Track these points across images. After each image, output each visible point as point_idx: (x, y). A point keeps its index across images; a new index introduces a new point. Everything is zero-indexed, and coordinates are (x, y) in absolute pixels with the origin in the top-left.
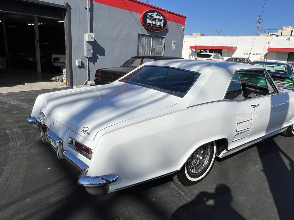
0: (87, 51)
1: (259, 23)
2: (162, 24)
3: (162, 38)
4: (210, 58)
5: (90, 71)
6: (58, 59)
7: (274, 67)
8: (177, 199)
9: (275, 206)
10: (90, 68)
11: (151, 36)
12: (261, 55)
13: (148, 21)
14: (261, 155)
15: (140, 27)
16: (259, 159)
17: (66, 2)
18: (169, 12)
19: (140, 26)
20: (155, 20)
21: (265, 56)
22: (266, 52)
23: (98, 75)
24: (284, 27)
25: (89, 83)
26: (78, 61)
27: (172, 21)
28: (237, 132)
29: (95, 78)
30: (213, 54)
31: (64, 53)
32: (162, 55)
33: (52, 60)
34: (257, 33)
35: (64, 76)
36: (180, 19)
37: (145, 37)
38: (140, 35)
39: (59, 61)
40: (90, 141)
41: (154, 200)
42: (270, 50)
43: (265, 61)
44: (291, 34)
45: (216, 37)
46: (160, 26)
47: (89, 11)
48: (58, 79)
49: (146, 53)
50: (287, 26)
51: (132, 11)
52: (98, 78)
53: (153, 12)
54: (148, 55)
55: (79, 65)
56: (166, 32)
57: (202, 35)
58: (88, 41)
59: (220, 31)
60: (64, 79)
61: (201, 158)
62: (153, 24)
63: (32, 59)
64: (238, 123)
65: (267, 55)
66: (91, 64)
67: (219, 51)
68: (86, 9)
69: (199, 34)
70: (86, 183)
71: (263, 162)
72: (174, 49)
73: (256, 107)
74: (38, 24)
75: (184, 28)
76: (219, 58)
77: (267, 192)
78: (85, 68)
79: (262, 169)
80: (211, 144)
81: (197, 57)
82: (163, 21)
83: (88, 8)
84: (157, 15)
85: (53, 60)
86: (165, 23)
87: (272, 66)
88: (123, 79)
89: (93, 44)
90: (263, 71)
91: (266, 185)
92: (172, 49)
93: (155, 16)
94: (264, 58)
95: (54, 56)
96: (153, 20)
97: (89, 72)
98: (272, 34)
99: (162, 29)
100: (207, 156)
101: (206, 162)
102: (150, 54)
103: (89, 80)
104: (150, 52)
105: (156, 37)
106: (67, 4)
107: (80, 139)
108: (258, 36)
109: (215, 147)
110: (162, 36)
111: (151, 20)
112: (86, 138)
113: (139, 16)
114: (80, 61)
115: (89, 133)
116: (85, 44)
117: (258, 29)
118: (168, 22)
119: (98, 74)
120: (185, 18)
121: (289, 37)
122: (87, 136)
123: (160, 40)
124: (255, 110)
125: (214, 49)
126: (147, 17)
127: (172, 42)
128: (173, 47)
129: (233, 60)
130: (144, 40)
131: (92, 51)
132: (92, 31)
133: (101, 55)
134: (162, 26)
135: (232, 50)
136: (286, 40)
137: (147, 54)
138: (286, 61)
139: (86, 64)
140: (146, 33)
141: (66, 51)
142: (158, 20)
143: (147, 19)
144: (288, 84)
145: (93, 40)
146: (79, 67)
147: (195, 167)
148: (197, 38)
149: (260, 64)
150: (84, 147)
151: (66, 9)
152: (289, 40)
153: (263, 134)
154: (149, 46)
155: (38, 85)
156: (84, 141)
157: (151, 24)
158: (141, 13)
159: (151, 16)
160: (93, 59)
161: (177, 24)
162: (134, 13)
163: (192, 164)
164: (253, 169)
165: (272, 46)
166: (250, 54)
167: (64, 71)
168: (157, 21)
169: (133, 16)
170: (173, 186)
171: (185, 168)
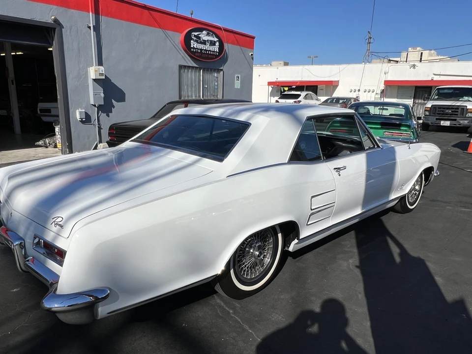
0: (93, 96)
1: (370, 43)
2: (216, 48)
3: (219, 71)
4: (299, 99)
5: (102, 127)
6: (49, 111)
7: (387, 109)
8: (221, 320)
9: (368, 318)
10: (101, 123)
11: (200, 69)
12: (375, 93)
13: (193, 44)
14: (360, 244)
15: (182, 54)
16: (355, 250)
17: (53, 17)
18: (226, 30)
19: (181, 52)
20: (204, 42)
21: (381, 93)
22: (382, 87)
23: (113, 133)
24: (410, 49)
25: (100, 146)
26: (80, 112)
27: (233, 43)
28: (311, 210)
29: (108, 139)
30: (303, 94)
31: (55, 100)
32: (220, 97)
33: (39, 112)
34: (367, 58)
35: (58, 138)
36: (246, 40)
37: (190, 70)
38: (181, 67)
39: (51, 113)
40: (64, 237)
41: (184, 325)
42: (387, 83)
43: (382, 101)
44: (421, 59)
45: (307, 67)
46: (214, 52)
47: (94, 30)
48: (49, 143)
49: (194, 96)
50: (414, 47)
51: (168, 30)
52: (113, 138)
53: (201, 30)
54: (197, 98)
55: (82, 119)
56: (224, 60)
57: (286, 64)
58: (95, 79)
59: (315, 57)
60: (59, 143)
61: (257, 253)
62: (201, 50)
63: (5, 111)
64: (313, 197)
65: (385, 91)
66: (103, 116)
67: (312, 88)
68: (90, 27)
69: (282, 63)
70: (56, 306)
71: (360, 253)
72: (239, 87)
73: (341, 170)
74: (12, 54)
75: (252, 55)
76: (312, 99)
77: (360, 298)
78: (92, 123)
79: (358, 264)
80: (272, 230)
81: (279, 99)
82: (217, 44)
83: (91, 25)
84: (208, 34)
85: (41, 112)
86: (221, 47)
87: (385, 107)
88: (137, 138)
89: (104, 83)
90: (353, 115)
91: (360, 287)
92: (236, 87)
93: (204, 36)
94: (379, 96)
95: (41, 105)
96: (201, 43)
97: (100, 128)
98: (390, 60)
99: (217, 56)
100: (268, 250)
101: (267, 260)
102: (200, 96)
103: (100, 142)
104: (199, 93)
105: (208, 70)
106: (56, 21)
107: (49, 237)
108: (369, 63)
109: (280, 235)
110: (218, 68)
111: (198, 43)
112: (58, 234)
113: (179, 37)
114: (82, 112)
115: (63, 226)
116: (91, 83)
117: (368, 53)
118: (226, 46)
119: (112, 131)
120: (254, 38)
121: (413, 64)
122: (59, 231)
123: (216, 75)
124: (340, 175)
125: (305, 85)
126: (192, 39)
127: (234, 77)
128: (237, 84)
129: (334, 101)
130: (189, 75)
131: (102, 95)
132: (100, 63)
133: (118, 101)
134: (217, 52)
135: (332, 85)
136: (410, 68)
137: (196, 96)
138: (413, 100)
139: (94, 116)
140: (191, 63)
141: (58, 97)
142: (209, 42)
143: (192, 41)
144: (405, 135)
145: (104, 77)
146: (82, 121)
147: (250, 268)
148: (278, 68)
149: (375, 106)
150: (57, 249)
151: (54, 29)
152: (414, 68)
153: (359, 211)
154: (197, 83)
155: (14, 154)
156: (55, 238)
157: (198, 49)
158: (181, 33)
159: (198, 37)
160: (105, 108)
161: (242, 48)
162: (170, 33)
163: (244, 264)
164: (344, 264)
165: (390, 78)
166: (359, 90)
167: (57, 129)
168: (208, 44)
169: (169, 38)
170: (219, 301)
171: (232, 272)
